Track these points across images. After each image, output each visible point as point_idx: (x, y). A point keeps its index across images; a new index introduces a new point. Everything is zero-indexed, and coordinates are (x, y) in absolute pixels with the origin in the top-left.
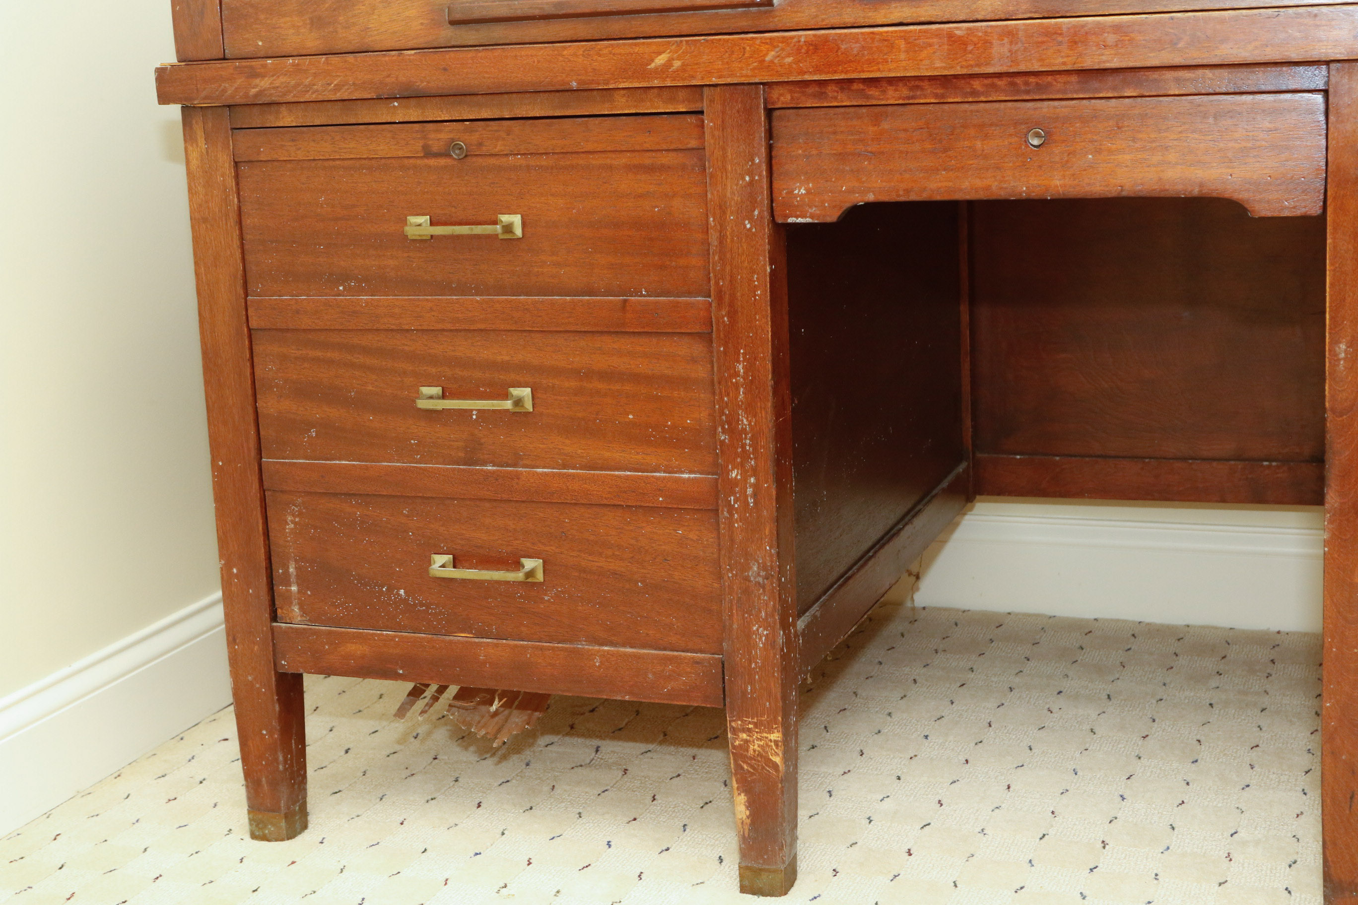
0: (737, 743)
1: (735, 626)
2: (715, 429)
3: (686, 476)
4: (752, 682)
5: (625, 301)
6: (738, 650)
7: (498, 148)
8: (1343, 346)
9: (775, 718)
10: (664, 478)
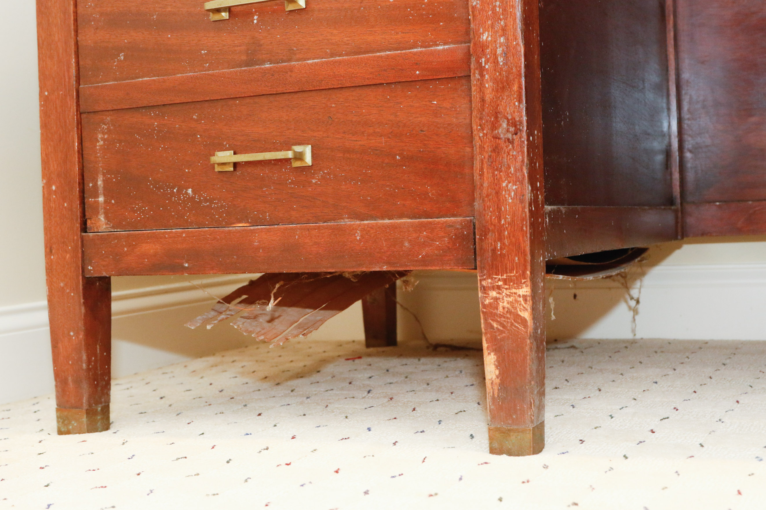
0: (487, 302)
1: (485, 185)
3: (441, 48)
4: (500, 239)
6: (489, 207)
9: (524, 273)
10: (421, 52)
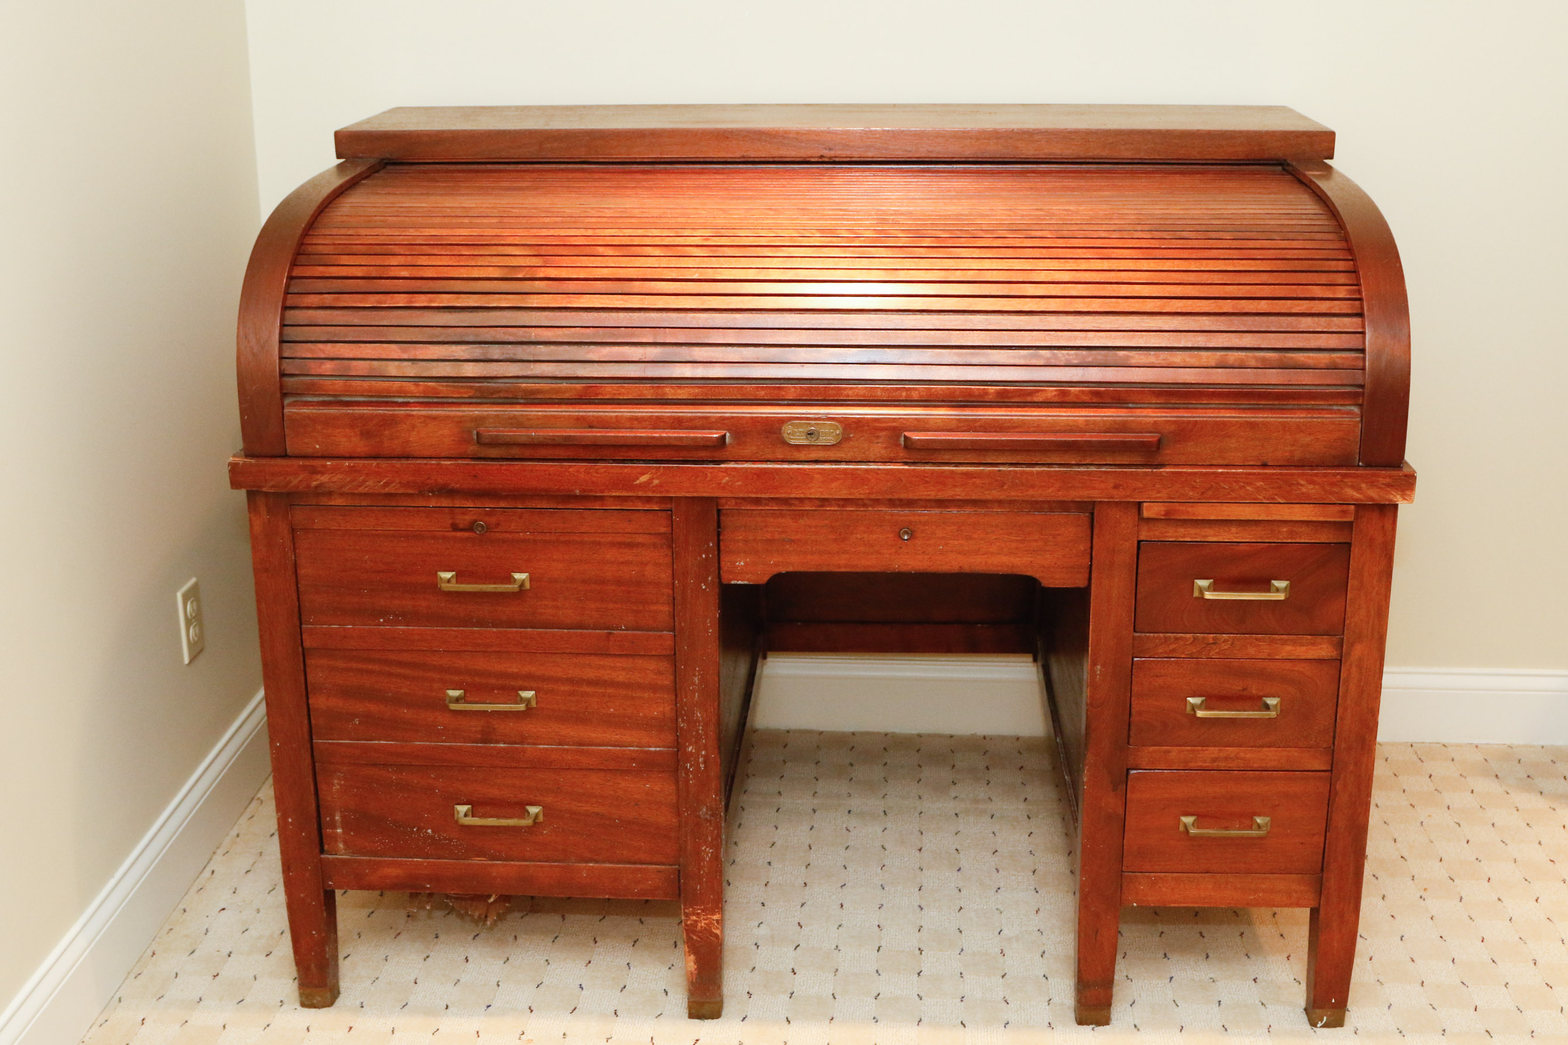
0: (689, 922)
1: (689, 847)
2: (677, 720)
3: (653, 749)
4: (700, 883)
5: (610, 634)
6: (691, 862)
7: (512, 527)
8: (1099, 667)
9: (717, 905)
10: (637, 751)
